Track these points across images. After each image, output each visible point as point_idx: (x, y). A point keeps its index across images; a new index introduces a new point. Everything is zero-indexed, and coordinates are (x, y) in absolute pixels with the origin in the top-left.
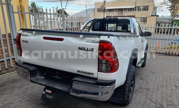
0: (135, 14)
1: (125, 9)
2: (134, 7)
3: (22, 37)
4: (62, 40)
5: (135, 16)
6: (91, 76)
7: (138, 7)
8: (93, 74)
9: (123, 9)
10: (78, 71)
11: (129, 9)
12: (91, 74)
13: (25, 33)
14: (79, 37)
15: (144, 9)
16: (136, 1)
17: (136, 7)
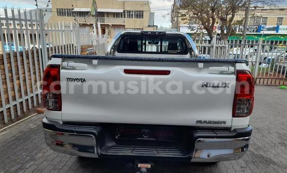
0: (124, 23)
1: (108, 14)
2: (121, 11)
3: (62, 71)
4: (167, 73)
5: (124, 25)
6: (223, 125)
7: (127, 11)
8: (224, 123)
9: (104, 12)
10: (198, 122)
11: (114, 13)
12: (221, 123)
13: (72, 64)
14: (197, 66)
15: (137, 15)
16: (124, 2)
17: (124, 11)
